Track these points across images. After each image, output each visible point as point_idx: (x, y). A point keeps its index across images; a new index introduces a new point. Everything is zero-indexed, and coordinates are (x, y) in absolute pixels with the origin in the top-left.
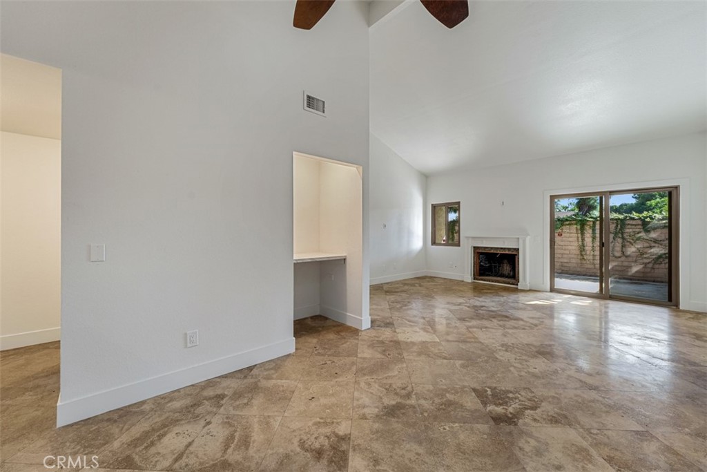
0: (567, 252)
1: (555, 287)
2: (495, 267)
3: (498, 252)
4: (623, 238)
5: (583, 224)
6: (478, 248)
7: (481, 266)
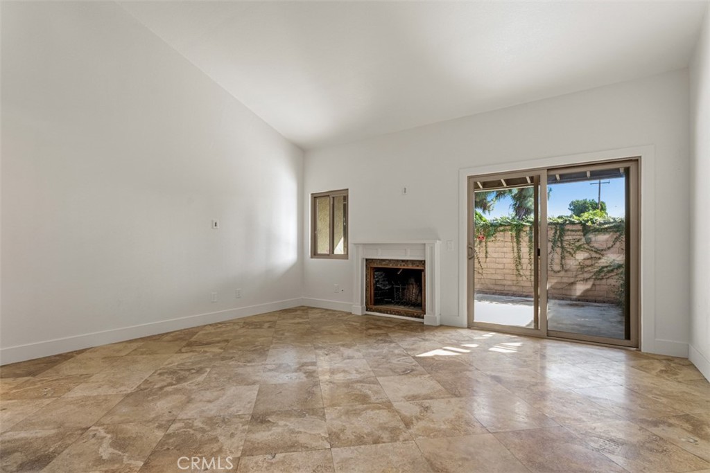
0: (501, 266)
1: (475, 321)
2: (398, 289)
3: (399, 267)
4: (562, 247)
5: (518, 229)
6: (372, 260)
7: (376, 289)
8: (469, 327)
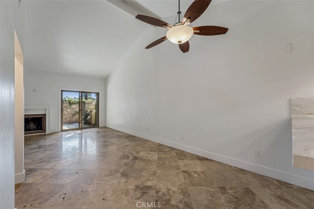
8: (61, 131)
